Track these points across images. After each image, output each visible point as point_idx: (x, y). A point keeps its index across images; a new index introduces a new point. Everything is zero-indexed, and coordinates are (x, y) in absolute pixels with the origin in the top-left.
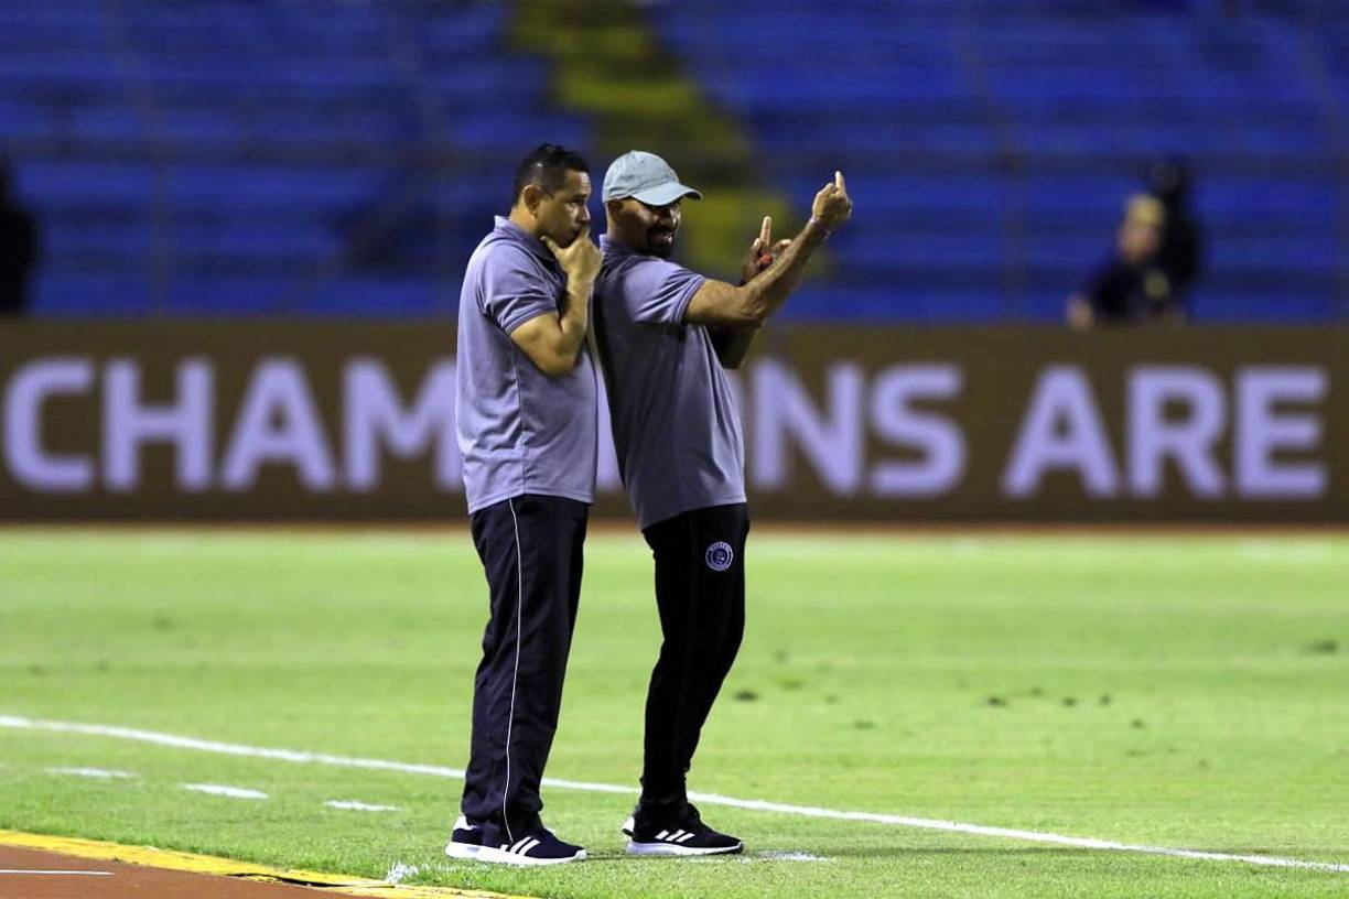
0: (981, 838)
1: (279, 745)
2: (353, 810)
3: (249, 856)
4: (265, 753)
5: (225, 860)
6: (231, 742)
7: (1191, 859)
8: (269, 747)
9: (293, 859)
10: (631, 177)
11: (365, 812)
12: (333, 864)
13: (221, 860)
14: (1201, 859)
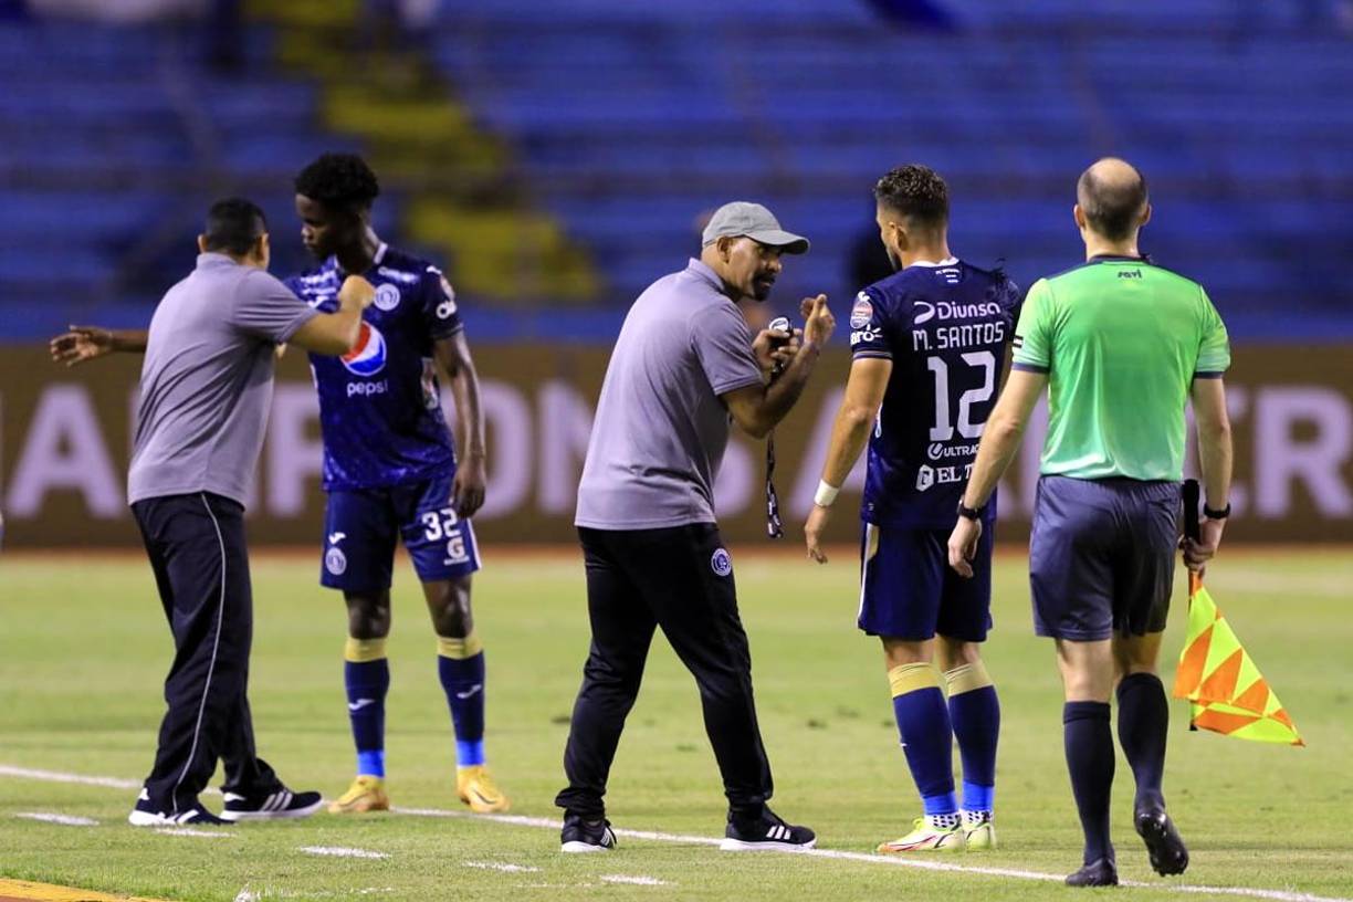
0: (819, 860)
1: (105, 773)
2: (187, 836)
3: (88, 883)
4: (90, 780)
5: (65, 888)
6: (55, 769)
7: (1032, 880)
8: (94, 774)
9: (134, 886)
10: (747, 218)
11: (198, 838)
12: (174, 891)
13: (59, 887)
14: (1043, 880)
